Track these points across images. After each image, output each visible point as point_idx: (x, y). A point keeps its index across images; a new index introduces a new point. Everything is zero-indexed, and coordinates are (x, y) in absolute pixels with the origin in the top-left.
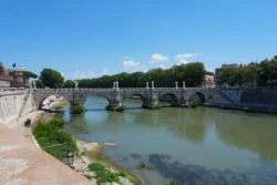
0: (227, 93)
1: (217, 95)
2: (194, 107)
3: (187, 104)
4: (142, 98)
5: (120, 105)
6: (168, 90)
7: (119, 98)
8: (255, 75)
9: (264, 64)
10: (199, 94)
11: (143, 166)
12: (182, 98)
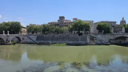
0: (31, 37)
1: (26, 38)
2: (14, 44)
9: (44, 26)
12: (7, 40)
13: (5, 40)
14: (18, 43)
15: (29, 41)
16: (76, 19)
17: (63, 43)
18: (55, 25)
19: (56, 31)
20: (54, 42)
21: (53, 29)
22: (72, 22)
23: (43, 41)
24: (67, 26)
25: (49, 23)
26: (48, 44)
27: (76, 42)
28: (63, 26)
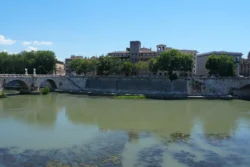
0: (75, 80)
1: (67, 82)
2: (45, 93)
3: (38, 90)
6: (15, 76)
8: (95, 67)
9: (101, 58)
10: (51, 81)
12: (32, 85)
13: (29, 85)
14: (51, 91)
15: (72, 88)
16: (163, 47)
18: (122, 58)
20: (119, 91)
21: (118, 65)
22: (155, 53)
23: (98, 90)
24: (146, 60)
25: (110, 54)
26: (109, 95)
27: (163, 93)
28: (136, 60)
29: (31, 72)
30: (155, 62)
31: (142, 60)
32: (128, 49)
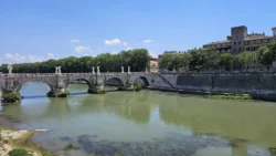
0: (166, 77)
2: (137, 90)
3: (132, 87)
4: (88, 83)
5: (63, 90)
6: (113, 75)
7: (61, 83)
11: (70, 147)
12: (127, 83)
13: (124, 82)
14: (144, 88)
15: (164, 85)
17: (240, 94)
18: (220, 49)
19: (221, 64)
20: (216, 89)
21: (213, 58)
22: (269, 39)
23: (191, 87)
24: (254, 49)
25: (204, 46)
26: (203, 94)
28: (240, 50)
29: (126, 70)
30: (267, 50)
31: (248, 49)
32: (229, 38)
